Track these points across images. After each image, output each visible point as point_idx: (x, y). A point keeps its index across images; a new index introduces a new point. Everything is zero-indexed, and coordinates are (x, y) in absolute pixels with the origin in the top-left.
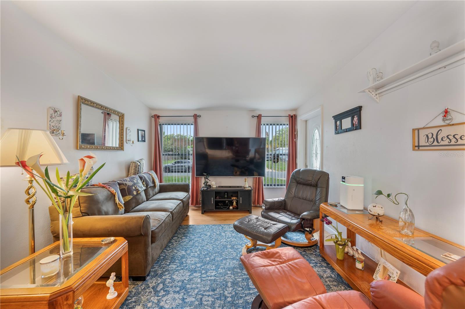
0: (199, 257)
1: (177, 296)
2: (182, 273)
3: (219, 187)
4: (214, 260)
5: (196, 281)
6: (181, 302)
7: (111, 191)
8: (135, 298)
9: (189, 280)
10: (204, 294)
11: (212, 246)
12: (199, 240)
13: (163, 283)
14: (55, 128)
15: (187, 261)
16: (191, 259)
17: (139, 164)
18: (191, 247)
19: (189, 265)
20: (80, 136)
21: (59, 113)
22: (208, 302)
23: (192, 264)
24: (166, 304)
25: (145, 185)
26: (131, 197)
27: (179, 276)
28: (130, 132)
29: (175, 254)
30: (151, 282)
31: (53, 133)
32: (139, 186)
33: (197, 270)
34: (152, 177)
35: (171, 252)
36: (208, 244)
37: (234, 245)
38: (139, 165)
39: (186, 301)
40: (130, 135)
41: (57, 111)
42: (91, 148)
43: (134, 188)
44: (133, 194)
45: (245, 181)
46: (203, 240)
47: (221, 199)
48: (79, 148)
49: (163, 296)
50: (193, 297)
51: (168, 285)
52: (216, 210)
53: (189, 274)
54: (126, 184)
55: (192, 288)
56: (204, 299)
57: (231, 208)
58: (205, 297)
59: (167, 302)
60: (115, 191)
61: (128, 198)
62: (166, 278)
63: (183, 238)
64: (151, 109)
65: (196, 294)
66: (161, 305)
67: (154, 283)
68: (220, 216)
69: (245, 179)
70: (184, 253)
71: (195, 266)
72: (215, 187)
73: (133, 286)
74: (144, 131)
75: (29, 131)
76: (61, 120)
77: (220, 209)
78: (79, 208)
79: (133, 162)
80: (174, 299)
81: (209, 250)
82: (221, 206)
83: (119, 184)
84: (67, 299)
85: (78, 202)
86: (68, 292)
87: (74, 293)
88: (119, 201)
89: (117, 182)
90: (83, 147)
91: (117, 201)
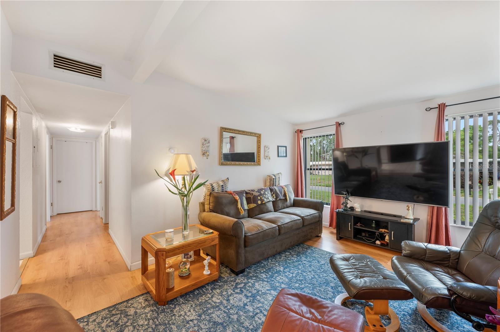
0: (290, 279)
1: (244, 299)
2: (264, 285)
3: (365, 211)
4: (301, 290)
5: (268, 297)
6: (242, 305)
7: (235, 198)
8: (222, 283)
9: (263, 293)
10: (263, 311)
11: (314, 275)
12: (307, 264)
13: (245, 284)
14: (205, 152)
15: (277, 277)
16: (282, 277)
17: (274, 177)
18: (292, 267)
19: (276, 281)
20: (222, 156)
21: (208, 141)
22: (259, 320)
23: (279, 282)
24: (233, 300)
25: (275, 197)
26: (255, 205)
27: (260, 286)
28: (269, 149)
29: (275, 267)
30: (240, 279)
32: (265, 197)
33: (278, 289)
34: (284, 191)
35: (273, 264)
36: (312, 271)
37: (339, 287)
38: (274, 179)
39: (246, 307)
40: (269, 152)
41: (206, 140)
42: (230, 164)
43: (259, 198)
44: (257, 203)
45: (408, 210)
46: (310, 266)
47: (363, 227)
48: (221, 165)
49: (237, 293)
50: (253, 308)
51: (247, 287)
52: (354, 240)
53: (268, 288)
54: (252, 194)
55: (259, 301)
56: (258, 315)
57: (378, 242)
58: (261, 314)
59: (235, 299)
60: (238, 198)
61: (253, 205)
62: (251, 281)
63: (294, 256)
64: (295, 125)
65: (257, 308)
66: (229, 298)
67: (241, 280)
68: (358, 249)
69: (408, 206)
70: (282, 269)
71: (280, 284)
72: (360, 210)
73: (228, 275)
74: (286, 147)
75: (179, 155)
76: (209, 145)
77: (361, 240)
78: (209, 206)
79: (269, 176)
80: (240, 300)
81: (307, 277)
82: (364, 236)
83: (247, 193)
84: (163, 255)
85: (209, 202)
86: (163, 251)
87: (166, 253)
88: (241, 206)
89: (246, 191)
90: (224, 163)
91: (239, 206)
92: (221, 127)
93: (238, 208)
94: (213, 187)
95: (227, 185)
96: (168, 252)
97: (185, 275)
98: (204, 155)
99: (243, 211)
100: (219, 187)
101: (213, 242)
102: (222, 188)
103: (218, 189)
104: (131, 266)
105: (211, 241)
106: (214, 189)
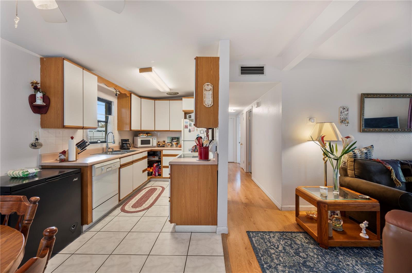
7: (387, 167)
14: (343, 119)
20: (363, 123)
31: (342, 122)
41: (345, 108)
48: (361, 131)
60: (391, 168)
75: (323, 123)
76: (348, 113)
78: (354, 171)
83: (402, 164)
84: (325, 207)
85: (353, 168)
86: (326, 204)
87: (328, 206)
88: (397, 178)
89: (400, 162)
90: (366, 130)
91: (394, 177)
92: (362, 94)
93: (392, 179)
94: (355, 153)
95: (372, 153)
96: (330, 206)
97: (338, 230)
98: (343, 123)
99: (400, 183)
100: (362, 154)
101: (373, 208)
102: (366, 155)
103: (360, 155)
104: (281, 207)
105: (371, 207)
106: (356, 155)
